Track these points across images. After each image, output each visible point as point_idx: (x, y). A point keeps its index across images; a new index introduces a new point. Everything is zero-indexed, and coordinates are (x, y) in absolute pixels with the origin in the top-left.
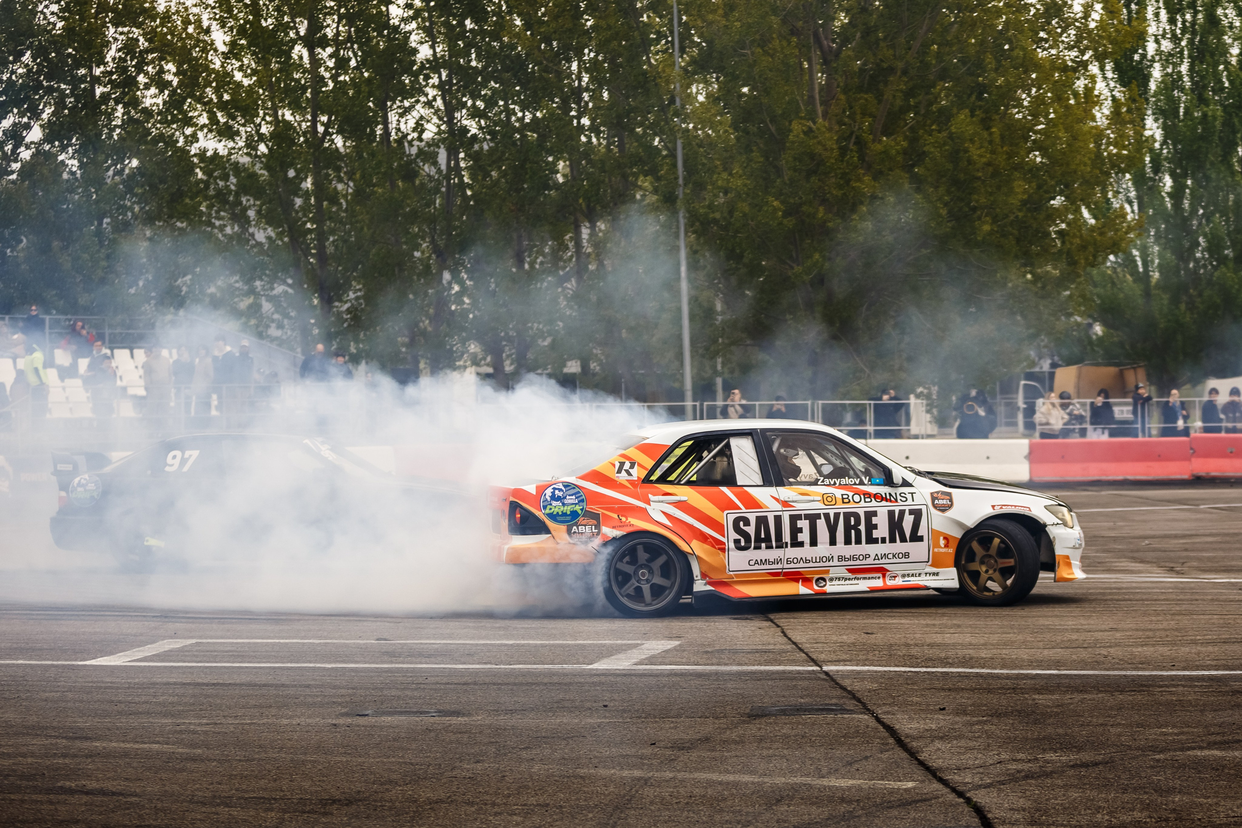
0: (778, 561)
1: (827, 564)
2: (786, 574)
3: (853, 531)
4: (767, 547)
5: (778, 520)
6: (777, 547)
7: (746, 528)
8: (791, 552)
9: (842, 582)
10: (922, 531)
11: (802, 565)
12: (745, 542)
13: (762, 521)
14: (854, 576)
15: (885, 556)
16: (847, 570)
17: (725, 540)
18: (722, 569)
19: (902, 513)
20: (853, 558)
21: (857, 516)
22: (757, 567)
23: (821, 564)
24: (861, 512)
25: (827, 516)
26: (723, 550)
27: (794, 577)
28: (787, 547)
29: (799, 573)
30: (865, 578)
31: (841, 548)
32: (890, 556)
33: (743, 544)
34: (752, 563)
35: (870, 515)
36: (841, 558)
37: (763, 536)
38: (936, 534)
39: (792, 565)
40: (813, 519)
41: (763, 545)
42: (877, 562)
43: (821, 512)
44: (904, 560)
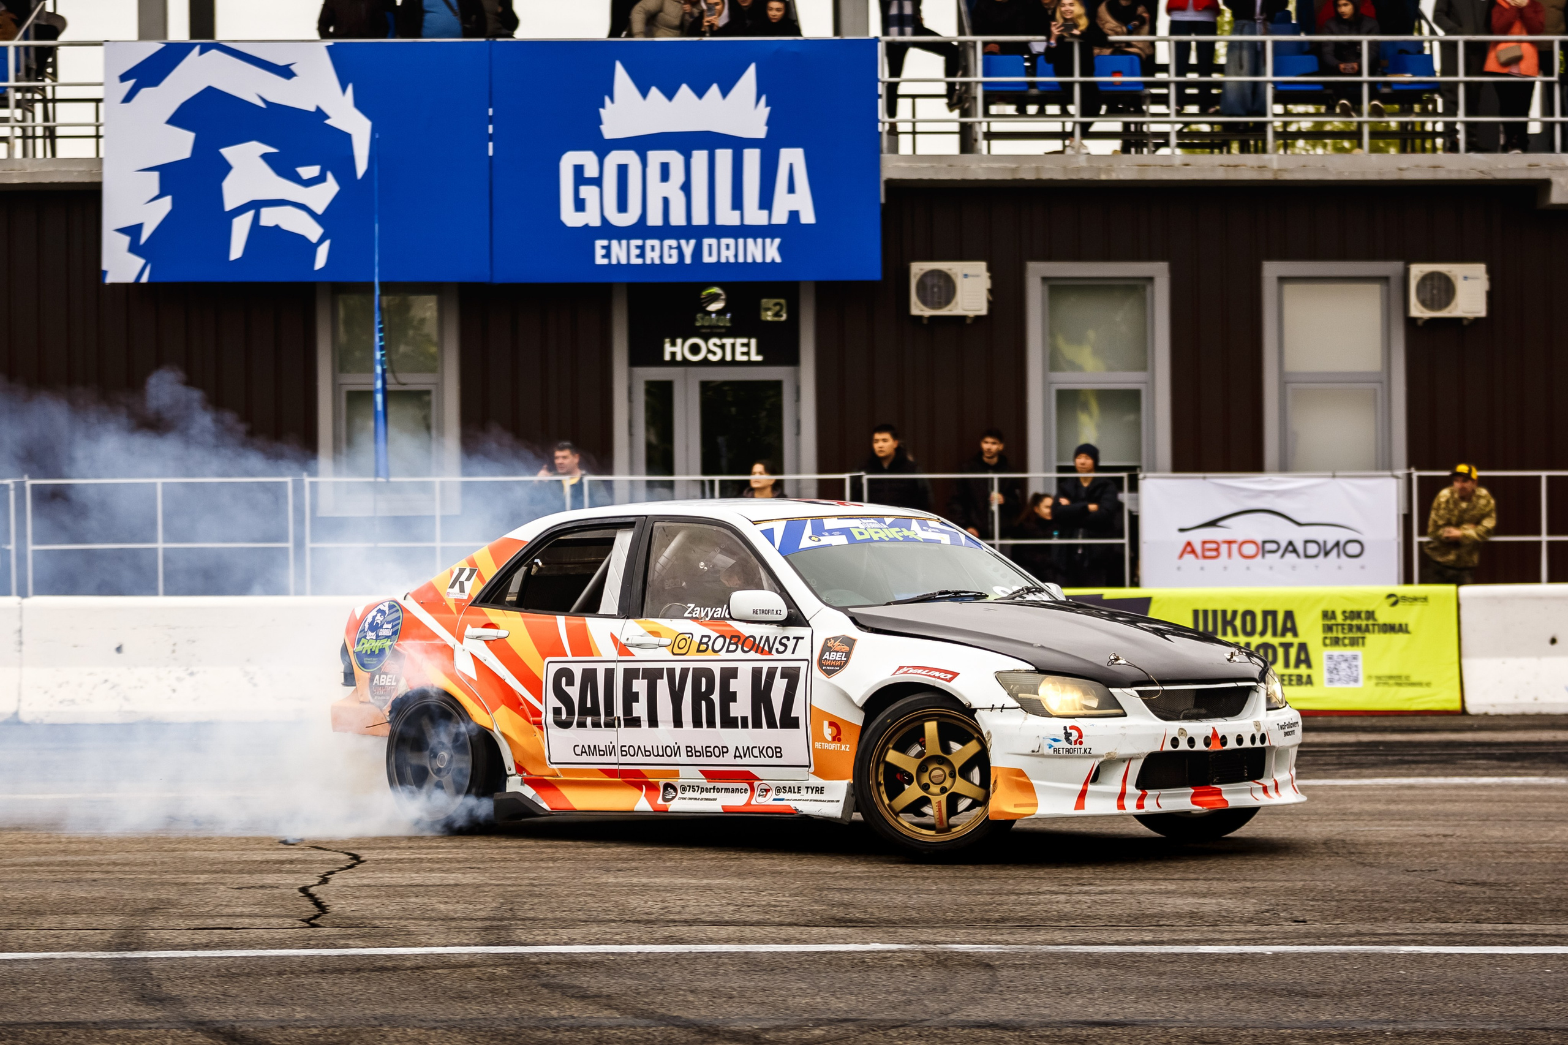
0: (610, 750)
1: (672, 760)
2: (624, 774)
3: (703, 703)
4: (596, 725)
5: (610, 674)
6: (607, 725)
7: (568, 689)
8: (626, 736)
9: (697, 795)
10: (797, 711)
11: (640, 759)
12: (568, 714)
13: (589, 676)
14: (710, 785)
15: (748, 751)
16: (701, 771)
17: (541, 707)
18: (539, 760)
19: (771, 673)
20: (706, 751)
21: (709, 674)
22: (584, 758)
23: (665, 760)
24: (716, 668)
25: (671, 672)
26: (539, 724)
27: (634, 779)
28: (619, 725)
29: (638, 773)
30: (727, 790)
31: (690, 735)
32: (756, 752)
33: (564, 717)
34: (578, 750)
35: (729, 674)
36: (691, 751)
37: (589, 705)
38: (817, 715)
39: (628, 759)
40: (652, 676)
41: (589, 720)
42: (738, 761)
43: (665, 665)
44: (775, 761)
